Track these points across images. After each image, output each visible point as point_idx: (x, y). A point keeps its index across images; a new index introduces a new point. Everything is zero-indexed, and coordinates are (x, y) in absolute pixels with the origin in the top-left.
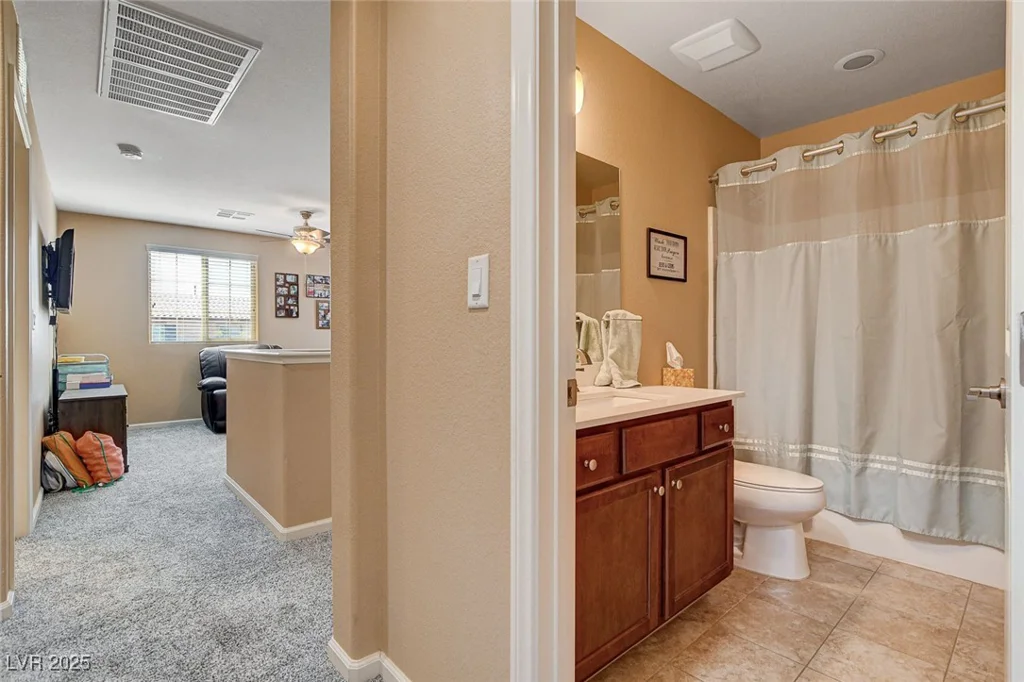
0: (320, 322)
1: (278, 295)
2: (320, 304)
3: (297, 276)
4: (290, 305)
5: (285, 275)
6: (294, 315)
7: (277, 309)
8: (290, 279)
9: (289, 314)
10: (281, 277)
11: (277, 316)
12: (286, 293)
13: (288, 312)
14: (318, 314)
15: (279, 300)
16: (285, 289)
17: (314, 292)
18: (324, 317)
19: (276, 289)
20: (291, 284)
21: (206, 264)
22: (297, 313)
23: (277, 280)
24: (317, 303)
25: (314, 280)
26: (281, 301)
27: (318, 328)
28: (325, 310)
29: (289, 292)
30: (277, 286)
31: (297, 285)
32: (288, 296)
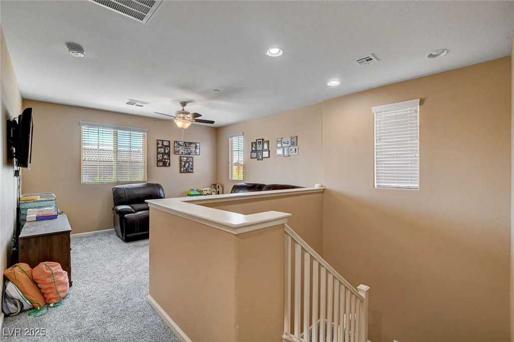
0: (182, 169)
1: (158, 153)
2: (182, 158)
3: (169, 141)
4: (165, 159)
5: (163, 141)
6: (168, 165)
7: (158, 161)
8: (165, 143)
9: (165, 165)
10: (160, 143)
11: (157, 166)
12: (163, 152)
13: (164, 162)
14: (181, 164)
15: (159, 156)
16: (162, 150)
17: (179, 151)
18: (184, 166)
19: (157, 150)
20: (166, 146)
21: (116, 134)
22: (169, 164)
23: (158, 144)
24: (180, 157)
25: (179, 144)
26: (160, 156)
27: (181, 172)
28: (184, 162)
29: (165, 151)
30: (158, 148)
31: (170, 147)
32: (164, 153)
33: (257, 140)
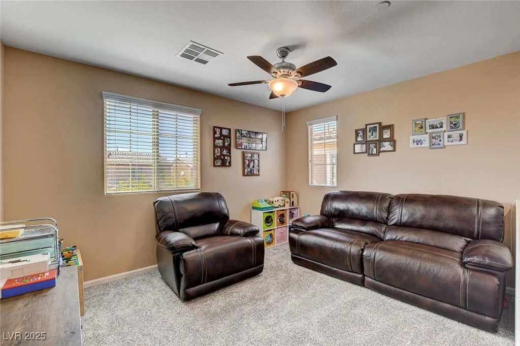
0: (246, 170)
1: (215, 147)
2: (246, 155)
3: (230, 130)
4: (224, 156)
5: (221, 129)
6: (228, 164)
7: (215, 159)
8: (225, 132)
9: (223, 164)
10: (218, 130)
11: (215, 166)
12: (221, 144)
13: (223, 161)
14: (244, 163)
15: (216, 151)
16: (220, 141)
17: (241, 144)
18: (249, 165)
19: (214, 141)
21: (156, 116)
22: (230, 163)
23: (215, 133)
24: (243, 153)
25: (242, 134)
26: (218, 151)
27: (244, 175)
28: (249, 160)
29: (224, 143)
30: (215, 138)
31: (230, 138)
32: (223, 147)
33: (366, 125)
